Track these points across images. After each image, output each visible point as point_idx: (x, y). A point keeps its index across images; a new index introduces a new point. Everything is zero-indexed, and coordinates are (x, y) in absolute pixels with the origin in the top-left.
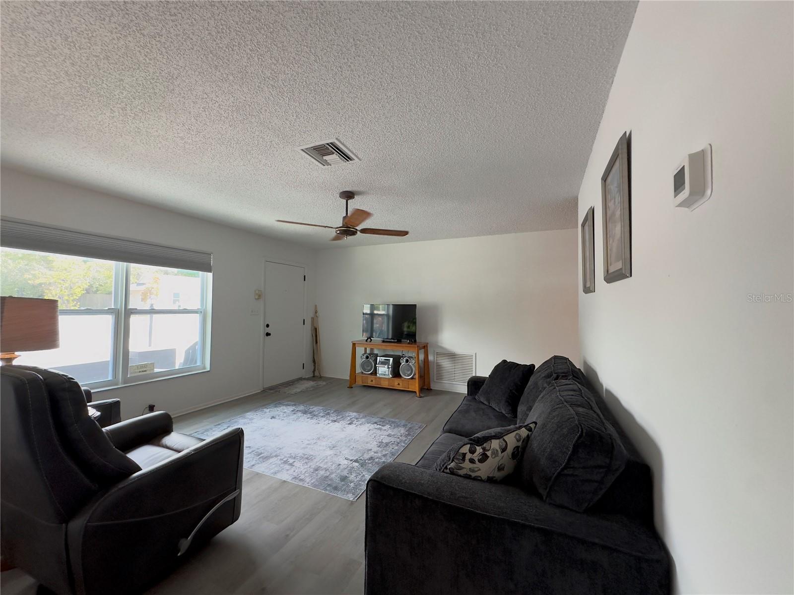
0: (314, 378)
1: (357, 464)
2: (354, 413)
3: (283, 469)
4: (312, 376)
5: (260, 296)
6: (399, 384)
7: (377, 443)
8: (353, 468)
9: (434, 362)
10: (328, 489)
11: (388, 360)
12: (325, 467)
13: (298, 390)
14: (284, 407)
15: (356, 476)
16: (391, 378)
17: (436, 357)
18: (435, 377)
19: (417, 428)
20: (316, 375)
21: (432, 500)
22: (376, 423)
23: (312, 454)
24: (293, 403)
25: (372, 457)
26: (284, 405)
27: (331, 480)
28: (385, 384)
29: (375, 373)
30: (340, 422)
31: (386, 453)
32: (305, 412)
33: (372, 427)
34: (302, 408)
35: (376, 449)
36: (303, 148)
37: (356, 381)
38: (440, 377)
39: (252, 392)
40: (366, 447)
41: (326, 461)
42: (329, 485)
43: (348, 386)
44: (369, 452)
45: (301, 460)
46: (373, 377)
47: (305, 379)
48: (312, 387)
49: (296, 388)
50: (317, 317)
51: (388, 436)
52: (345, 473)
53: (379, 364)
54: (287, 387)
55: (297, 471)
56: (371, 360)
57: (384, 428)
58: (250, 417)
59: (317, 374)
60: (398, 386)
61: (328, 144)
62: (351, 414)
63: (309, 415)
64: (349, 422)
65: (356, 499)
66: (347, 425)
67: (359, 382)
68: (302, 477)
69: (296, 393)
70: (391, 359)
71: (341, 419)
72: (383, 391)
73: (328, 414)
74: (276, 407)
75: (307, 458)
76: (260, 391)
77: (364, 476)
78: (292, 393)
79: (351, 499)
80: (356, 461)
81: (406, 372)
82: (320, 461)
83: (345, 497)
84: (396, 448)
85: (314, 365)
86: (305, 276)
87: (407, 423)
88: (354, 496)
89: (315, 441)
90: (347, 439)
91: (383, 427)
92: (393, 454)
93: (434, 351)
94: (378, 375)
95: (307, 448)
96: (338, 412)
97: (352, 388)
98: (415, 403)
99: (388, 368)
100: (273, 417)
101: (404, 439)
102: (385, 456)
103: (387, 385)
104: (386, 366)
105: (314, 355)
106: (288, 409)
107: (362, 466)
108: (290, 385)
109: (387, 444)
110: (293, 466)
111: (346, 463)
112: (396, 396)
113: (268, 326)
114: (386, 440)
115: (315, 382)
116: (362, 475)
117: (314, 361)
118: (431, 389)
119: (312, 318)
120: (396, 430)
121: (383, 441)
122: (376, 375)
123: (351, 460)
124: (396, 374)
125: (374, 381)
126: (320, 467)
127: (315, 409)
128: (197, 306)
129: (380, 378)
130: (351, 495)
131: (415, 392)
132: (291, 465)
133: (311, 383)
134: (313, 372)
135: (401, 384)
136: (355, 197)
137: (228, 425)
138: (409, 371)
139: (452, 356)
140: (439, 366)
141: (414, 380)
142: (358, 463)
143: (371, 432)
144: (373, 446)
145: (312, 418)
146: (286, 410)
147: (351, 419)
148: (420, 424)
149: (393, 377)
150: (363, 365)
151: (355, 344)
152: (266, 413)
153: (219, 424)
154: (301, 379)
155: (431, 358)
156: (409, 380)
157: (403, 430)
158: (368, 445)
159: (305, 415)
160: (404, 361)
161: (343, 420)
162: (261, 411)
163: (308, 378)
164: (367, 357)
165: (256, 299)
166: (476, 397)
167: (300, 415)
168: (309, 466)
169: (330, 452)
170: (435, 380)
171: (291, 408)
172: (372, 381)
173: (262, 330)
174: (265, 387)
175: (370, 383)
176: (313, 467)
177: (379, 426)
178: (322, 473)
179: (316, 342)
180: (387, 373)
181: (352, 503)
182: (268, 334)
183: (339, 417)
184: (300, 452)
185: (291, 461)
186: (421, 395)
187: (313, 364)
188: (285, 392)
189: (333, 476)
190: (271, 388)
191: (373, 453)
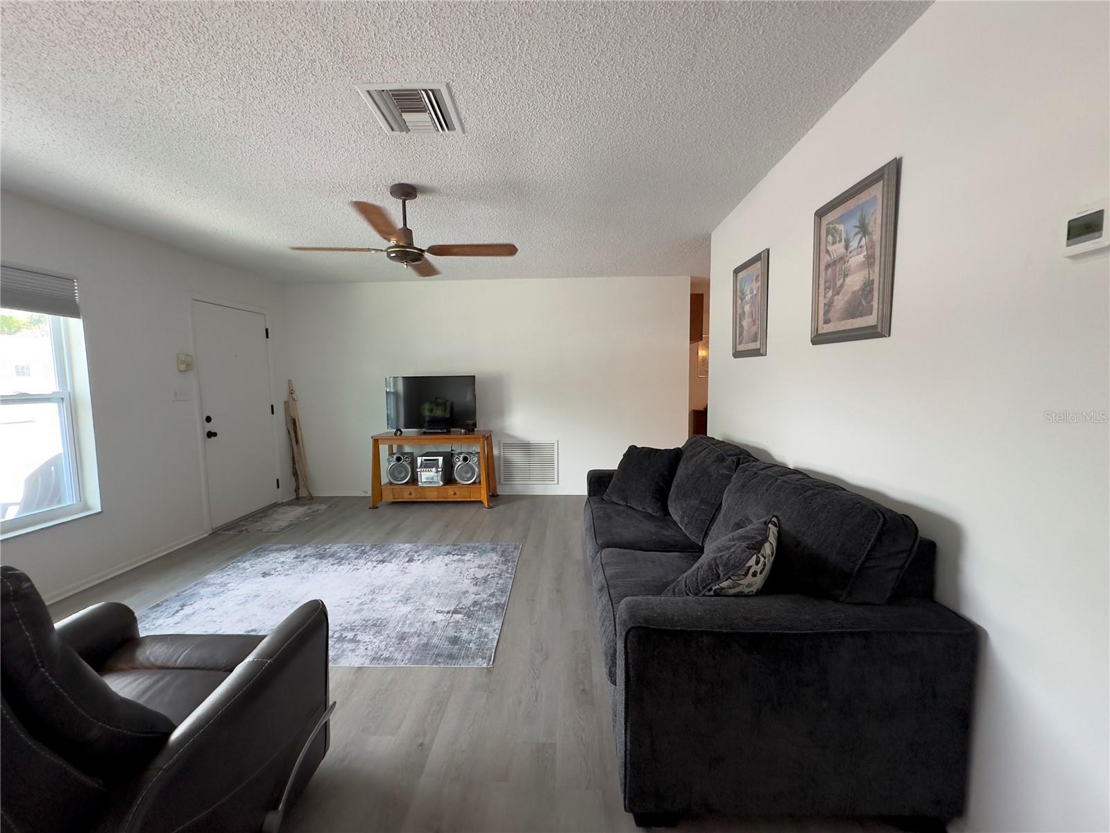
0: (298, 500)
1: (460, 616)
2: (407, 545)
3: (344, 650)
4: (295, 497)
5: (188, 365)
6: (455, 494)
7: (470, 581)
8: (458, 622)
9: (499, 457)
10: (440, 660)
11: (435, 460)
12: (412, 630)
13: (284, 524)
14: (275, 554)
15: (470, 633)
16: (443, 485)
17: (502, 450)
18: (502, 477)
19: (512, 549)
20: (300, 495)
21: (727, 634)
22: (449, 553)
23: (379, 617)
24: (289, 546)
25: (475, 602)
26: (272, 551)
27: (436, 646)
28: (433, 496)
29: (414, 480)
30: (393, 561)
31: (492, 591)
32: (322, 557)
33: (447, 559)
34: (309, 550)
35: (473, 589)
36: (371, 88)
37: (383, 497)
38: (509, 477)
39: (192, 539)
40: (458, 590)
41: (408, 622)
42: (438, 655)
43: (371, 506)
44: (467, 595)
45: (367, 631)
46: (411, 488)
47: (283, 504)
48: (306, 515)
49: (276, 520)
50: (294, 399)
51: (478, 568)
52: (451, 632)
53: (420, 468)
54: (257, 521)
55: (370, 647)
56: (404, 463)
57: (466, 558)
58: (219, 581)
59: (303, 493)
60: (454, 496)
61: (425, 91)
62: (402, 546)
63: (331, 560)
64: (407, 559)
65: (491, 663)
66: (407, 564)
67: (388, 497)
68: (386, 654)
69: (283, 529)
70: (441, 459)
71: (392, 556)
72: (429, 506)
73: (363, 552)
74: (259, 556)
75: (375, 625)
76: (206, 535)
77: (480, 629)
78: (274, 529)
79: (485, 665)
80: (456, 612)
81: (463, 474)
82: (400, 624)
83: (472, 665)
84: (501, 582)
85: (297, 480)
86: (267, 330)
87: (495, 546)
88: (486, 661)
89: (370, 597)
90: (421, 584)
91: (463, 557)
92: (503, 591)
93: (499, 442)
94: (420, 483)
95: (362, 610)
96: (379, 546)
97: (377, 508)
98: (486, 516)
99: (437, 472)
100: (265, 575)
101: (504, 567)
102: (492, 595)
103: (436, 497)
104: (434, 470)
105: (294, 463)
106: (288, 556)
107: (469, 617)
108: (261, 518)
109: (485, 580)
110: (359, 641)
111: (443, 618)
112: (453, 510)
113: (208, 419)
114: (481, 574)
115: (305, 508)
116: (477, 629)
117: (295, 474)
118: (498, 495)
119: (285, 402)
120: (484, 557)
121: (477, 576)
122: (417, 485)
123: (448, 612)
124: (449, 479)
125: (413, 494)
126: (404, 633)
127: (335, 548)
128: (49, 385)
129: (422, 488)
130: (481, 659)
131: (481, 502)
132: (353, 640)
133: (299, 511)
134: (295, 491)
135: (457, 493)
136: (418, 195)
137: (180, 603)
138: (468, 473)
139: (526, 447)
140: (508, 463)
141: (477, 486)
142: (460, 613)
143: (452, 567)
144: (466, 584)
145: (340, 563)
146: (282, 559)
147: (407, 554)
148: (513, 544)
149: (444, 484)
150: (392, 472)
151: (377, 440)
152: (245, 569)
153: (158, 606)
154: (275, 506)
155: (496, 452)
156: (470, 486)
157: (495, 557)
158: (458, 585)
159: (325, 561)
160: (461, 459)
161: (395, 557)
162: (234, 568)
163: (286, 502)
164: (399, 459)
165: (181, 371)
166: (605, 497)
167: (315, 562)
168: (386, 636)
169: (405, 609)
170: (502, 482)
171: (292, 554)
172: (411, 494)
173: (200, 428)
174: (214, 526)
175: (406, 498)
176: (393, 635)
177: (456, 557)
178: (414, 640)
179: (297, 442)
180: (435, 480)
181: (489, 670)
182: (211, 435)
183: (385, 555)
184: (357, 618)
185: (350, 635)
186: (491, 505)
187: (294, 478)
188: (260, 531)
189: (435, 640)
190: (227, 527)
191: (473, 596)
